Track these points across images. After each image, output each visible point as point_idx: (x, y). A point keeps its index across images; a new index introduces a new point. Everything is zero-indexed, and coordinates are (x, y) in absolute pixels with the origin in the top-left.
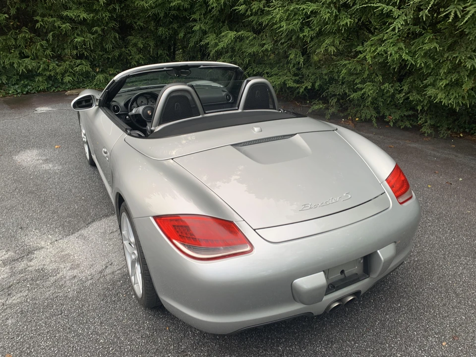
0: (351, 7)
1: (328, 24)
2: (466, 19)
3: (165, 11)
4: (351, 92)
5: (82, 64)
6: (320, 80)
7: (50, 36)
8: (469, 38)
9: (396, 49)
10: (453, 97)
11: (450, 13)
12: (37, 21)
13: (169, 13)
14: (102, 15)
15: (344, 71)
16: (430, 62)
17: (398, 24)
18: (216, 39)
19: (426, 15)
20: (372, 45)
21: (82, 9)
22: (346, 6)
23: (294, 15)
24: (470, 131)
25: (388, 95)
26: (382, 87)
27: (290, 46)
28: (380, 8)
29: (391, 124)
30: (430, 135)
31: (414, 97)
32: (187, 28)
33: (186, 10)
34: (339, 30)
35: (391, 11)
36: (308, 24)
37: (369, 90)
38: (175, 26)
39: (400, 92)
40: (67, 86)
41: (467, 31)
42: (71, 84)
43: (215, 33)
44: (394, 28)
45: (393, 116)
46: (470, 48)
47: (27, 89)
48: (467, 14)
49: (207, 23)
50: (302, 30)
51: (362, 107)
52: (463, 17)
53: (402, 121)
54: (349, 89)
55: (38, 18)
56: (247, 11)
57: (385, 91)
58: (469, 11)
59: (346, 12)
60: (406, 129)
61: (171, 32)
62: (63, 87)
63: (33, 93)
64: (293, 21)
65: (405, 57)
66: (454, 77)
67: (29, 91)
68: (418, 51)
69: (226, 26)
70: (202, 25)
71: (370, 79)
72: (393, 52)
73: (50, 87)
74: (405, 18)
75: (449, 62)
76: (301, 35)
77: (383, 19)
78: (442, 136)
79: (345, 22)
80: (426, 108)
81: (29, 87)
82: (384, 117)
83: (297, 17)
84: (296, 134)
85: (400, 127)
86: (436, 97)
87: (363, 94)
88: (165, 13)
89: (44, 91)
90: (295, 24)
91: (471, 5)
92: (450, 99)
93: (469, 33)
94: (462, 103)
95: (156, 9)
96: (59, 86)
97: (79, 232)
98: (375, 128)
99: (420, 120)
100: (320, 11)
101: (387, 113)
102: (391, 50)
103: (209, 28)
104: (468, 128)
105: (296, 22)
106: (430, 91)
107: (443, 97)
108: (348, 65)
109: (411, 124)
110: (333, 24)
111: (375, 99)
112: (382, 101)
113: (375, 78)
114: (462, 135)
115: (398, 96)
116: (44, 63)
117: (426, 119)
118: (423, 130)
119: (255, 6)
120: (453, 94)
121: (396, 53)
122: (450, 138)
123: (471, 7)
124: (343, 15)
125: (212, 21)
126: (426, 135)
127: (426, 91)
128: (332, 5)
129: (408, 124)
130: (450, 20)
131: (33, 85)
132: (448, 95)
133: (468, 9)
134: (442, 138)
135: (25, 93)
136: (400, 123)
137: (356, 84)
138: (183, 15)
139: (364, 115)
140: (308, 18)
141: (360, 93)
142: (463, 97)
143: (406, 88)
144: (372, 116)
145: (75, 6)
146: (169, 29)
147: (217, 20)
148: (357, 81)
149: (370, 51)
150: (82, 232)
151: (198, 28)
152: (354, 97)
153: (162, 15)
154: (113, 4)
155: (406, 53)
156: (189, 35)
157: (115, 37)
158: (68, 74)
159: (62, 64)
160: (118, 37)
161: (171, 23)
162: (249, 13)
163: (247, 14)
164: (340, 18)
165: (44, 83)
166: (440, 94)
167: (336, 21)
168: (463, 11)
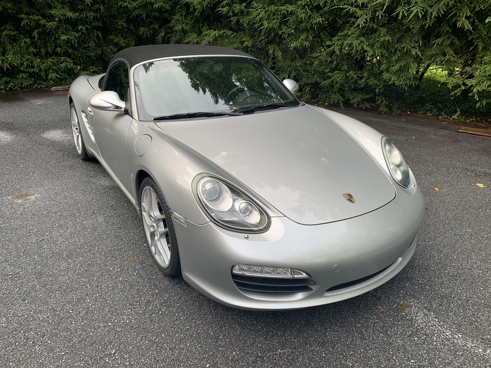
0: (322, 9)
1: (303, 23)
2: (411, 17)
3: (147, 13)
4: (321, 80)
5: (67, 61)
6: (295, 71)
7: (35, 33)
8: (413, 32)
9: (359, 42)
10: (402, 79)
11: (399, 12)
12: (22, 19)
13: (151, 14)
14: (86, 14)
15: (316, 62)
16: (385, 52)
17: (361, 22)
18: (198, 38)
19: (381, 15)
20: (339, 40)
21: (67, 8)
22: (318, 8)
23: (273, 15)
24: (414, 110)
25: (352, 81)
26: (348, 75)
27: (268, 43)
28: (347, 9)
29: (355, 106)
30: (386, 113)
31: (373, 81)
32: (166, 28)
33: (166, 11)
34: (312, 28)
35: (355, 11)
36: (286, 23)
37: (337, 77)
38: (156, 26)
39: (361, 78)
40: (50, 83)
41: (411, 26)
42: (54, 81)
43: (195, 32)
44: (359, 25)
45: (356, 99)
46: (413, 40)
47: (9, 86)
48: (411, 13)
49: (188, 23)
50: (280, 27)
51: (330, 93)
52: (408, 16)
53: (363, 103)
54: (320, 78)
55: (23, 16)
56: (228, 12)
57: (350, 77)
58: (412, 12)
59: (318, 13)
60: (367, 110)
61: (152, 32)
62: (46, 83)
63: (15, 90)
64: (272, 20)
65: (366, 48)
66: (402, 63)
67: (12, 88)
68: (375, 43)
69: (206, 27)
70: (184, 25)
71: (337, 68)
72: (357, 44)
73: (33, 83)
74: (366, 17)
75: (398, 52)
76: (280, 33)
77: (346, 18)
78: (394, 114)
79: (318, 21)
80: (382, 91)
81: (11, 84)
82: (349, 100)
83: (275, 17)
85: (362, 108)
86: (390, 80)
87: (332, 81)
88: (147, 14)
89: (27, 87)
90: (275, 23)
91: (413, 7)
92: (400, 81)
93: (412, 28)
94: (409, 84)
95: (139, 10)
96: (41, 83)
98: (343, 109)
99: (378, 101)
100: (297, 12)
101: (351, 97)
102: (355, 43)
103: (190, 28)
104: (413, 108)
105: (275, 21)
106: (386, 76)
107: (396, 79)
109: (370, 106)
110: (307, 22)
111: (342, 85)
112: (347, 87)
113: (341, 67)
114: (409, 113)
115: (359, 82)
116: (27, 60)
117: (382, 100)
118: (381, 109)
119: (237, 8)
120: (402, 77)
121: (359, 45)
122: (400, 115)
123: (414, 8)
124: (315, 15)
125: (192, 22)
126: (383, 113)
127: (382, 75)
128: (306, 7)
129: (368, 105)
130: (400, 18)
131: (15, 82)
132: (398, 78)
133: (412, 9)
134: (394, 115)
135: (8, 89)
136: (362, 105)
137: (326, 73)
138: (163, 16)
139: (332, 100)
140: (285, 18)
141: (329, 81)
142: (410, 79)
143: (365, 75)
144: (339, 100)
145: (60, 6)
146: (150, 29)
147: (197, 21)
148: (327, 71)
149: (337, 45)
151: (180, 27)
152: (324, 84)
153: (144, 16)
154: (97, 4)
155: (366, 45)
156: (169, 35)
157: (98, 36)
158: (51, 71)
159: (45, 61)
160: (100, 36)
161: (151, 23)
162: (231, 13)
163: (229, 15)
164: (312, 18)
165: (27, 79)
166: (393, 77)
167: (309, 20)
168: (408, 11)
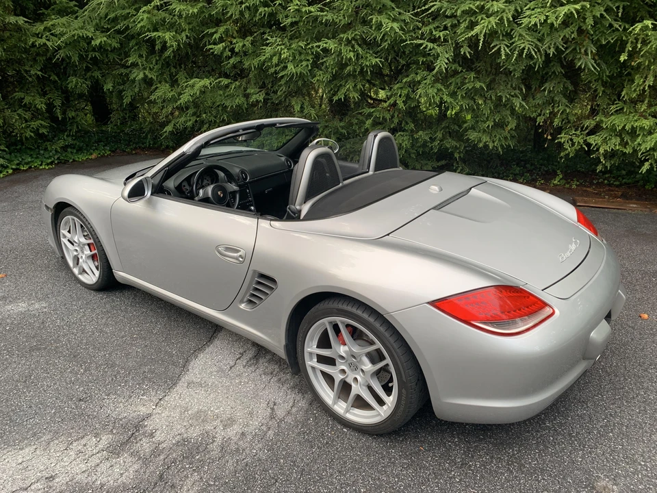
0: (379, 45)
2: (515, 55)
3: (79, 54)
9: (435, 90)
10: (496, 139)
13: (87, 56)
16: (472, 103)
18: (172, 91)
19: (469, 52)
28: (424, 46)
33: (113, 50)
34: (362, 72)
38: (97, 74)
41: (511, 68)
43: (166, 82)
44: (440, 67)
48: (515, 50)
49: (153, 68)
50: (312, 73)
56: (224, 51)
57: (420, 140)
61: (90, 83)
64: (299, 63)
65: (446, 98)
66: (497, 118)
68: (457, 92)
69: (183, 74)
70: (146, 72)
74: (447, 56)
77: (411, 57)
79: (373, 62)
80: (462, 155)
84: (471, 189)
88: (81, 56)
90: (303, 67)
91: (518, 41)
92: (494, 142)
94: (506, 145)
95: (67, 50)
97: (183, 379)
102: (431, 92)
103: (157, 76)
105: (304, 63)
106: (472, 135)
107: (488, 139)
108: (375, 114)
110: (356, 64)
112: (414, 153)
113: (405, 126)
119: (238, 44)
120: (495, 136)
121: (437, 94)
125: (160, 66)
127: (467, 135)
133: (516, 45)
142: (505, 138)
150: (187, 378)
151: (142, 75)
153: (75, 58)
155: (446, 95)
161: (88, 69)
162: (227, 53)
163: (225, 55)
164: (364, 58)
166: (484, 137)
167: (359, 61)
